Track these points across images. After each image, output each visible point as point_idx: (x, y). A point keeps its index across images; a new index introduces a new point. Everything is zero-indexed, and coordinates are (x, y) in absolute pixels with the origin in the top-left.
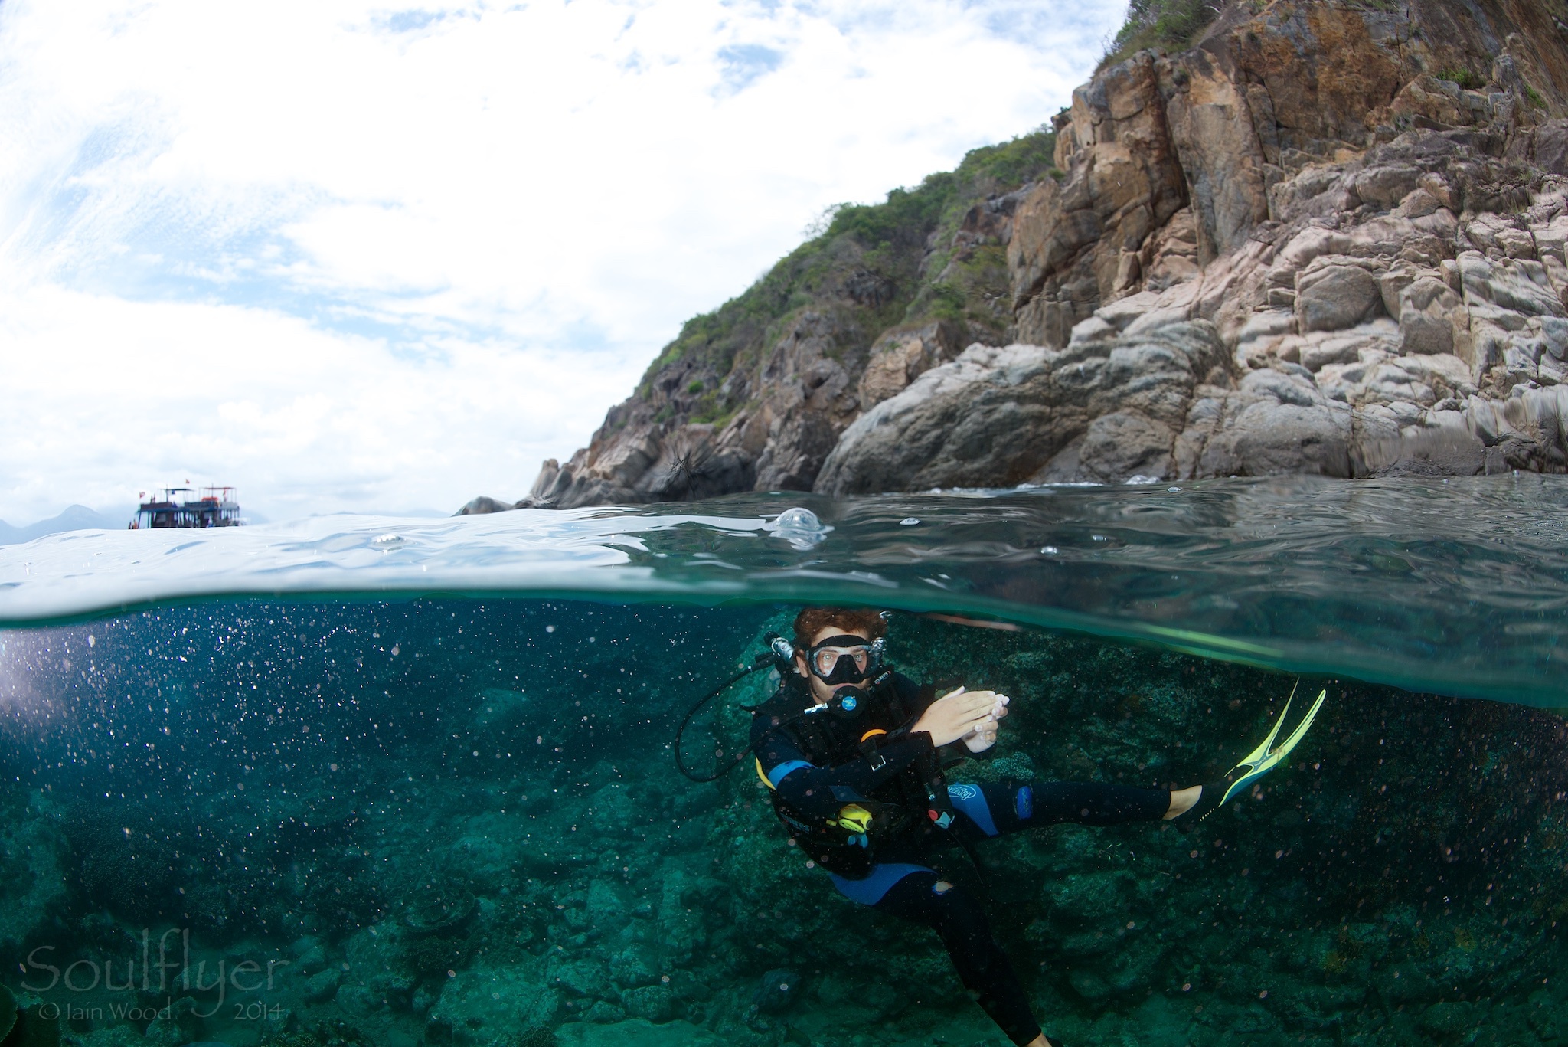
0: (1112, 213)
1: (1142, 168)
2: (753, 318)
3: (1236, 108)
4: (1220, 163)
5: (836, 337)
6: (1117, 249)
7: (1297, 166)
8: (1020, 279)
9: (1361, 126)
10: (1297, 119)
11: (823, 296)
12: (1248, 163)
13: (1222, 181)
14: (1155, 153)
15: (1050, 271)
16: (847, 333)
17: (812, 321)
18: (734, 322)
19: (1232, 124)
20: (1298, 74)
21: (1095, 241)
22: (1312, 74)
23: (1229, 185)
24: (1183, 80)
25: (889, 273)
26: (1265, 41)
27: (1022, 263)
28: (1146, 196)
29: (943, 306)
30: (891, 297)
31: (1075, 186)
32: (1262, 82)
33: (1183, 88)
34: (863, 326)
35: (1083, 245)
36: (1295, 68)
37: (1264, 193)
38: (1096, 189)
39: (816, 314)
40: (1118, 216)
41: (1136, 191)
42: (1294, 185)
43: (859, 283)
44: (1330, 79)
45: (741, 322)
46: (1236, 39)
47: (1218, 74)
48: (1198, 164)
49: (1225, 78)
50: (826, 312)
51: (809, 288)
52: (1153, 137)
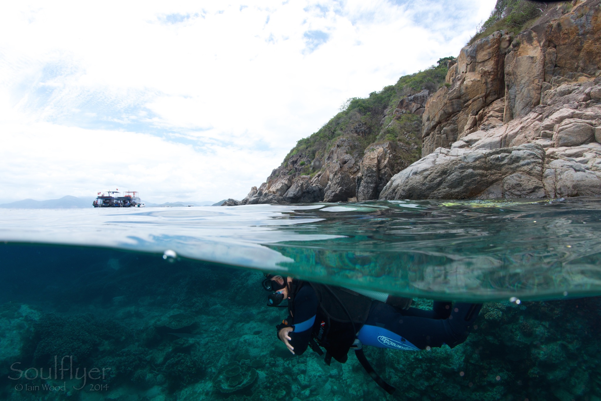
0: (468, 101)
1: (484, 83)
2: (322, 140)
3: (539, 58)
4: (523, 81)
5: (351, 147)
6: (467, 115)
7: (559, 83)
8: (426, 126)
9: (596, 67)
10: (565, 63)
11: (347, 132)
12: (536, 81)
13: (522, 88)
14: (491, 77)
15: (439, 123)
16: (355, 145)
17: (343, 141)
18: (315, 141)
19: (534, 65)
20: (574, 44)
21: (459, 111)
22: (581, 44)
23: (525, 91)
24: (517, 45)
25: (370, 124)
26: (564, 28)
27: (428, 120)
28: (484, 94)
29: (390, 136)
30: (369, 133)
31: (455, 90)
32: (555, 47)
33: (516, 49)
34: (360, 143)
35: (454, 113)
36: (575, 41)
37: (540, 94)
38: (463, 91)
39: (344, 139)
40: (470, 102)
41: (480, 92)
42: (556, 91)
43: (359, 128)
44: (590, 46)
45: (318, 141)
46: (551, 26)
47: (535, 43)
48: (513, 81)
49: (538, 44)
50: (348, 138)
51: (342, 129)
52: (492, 70)
